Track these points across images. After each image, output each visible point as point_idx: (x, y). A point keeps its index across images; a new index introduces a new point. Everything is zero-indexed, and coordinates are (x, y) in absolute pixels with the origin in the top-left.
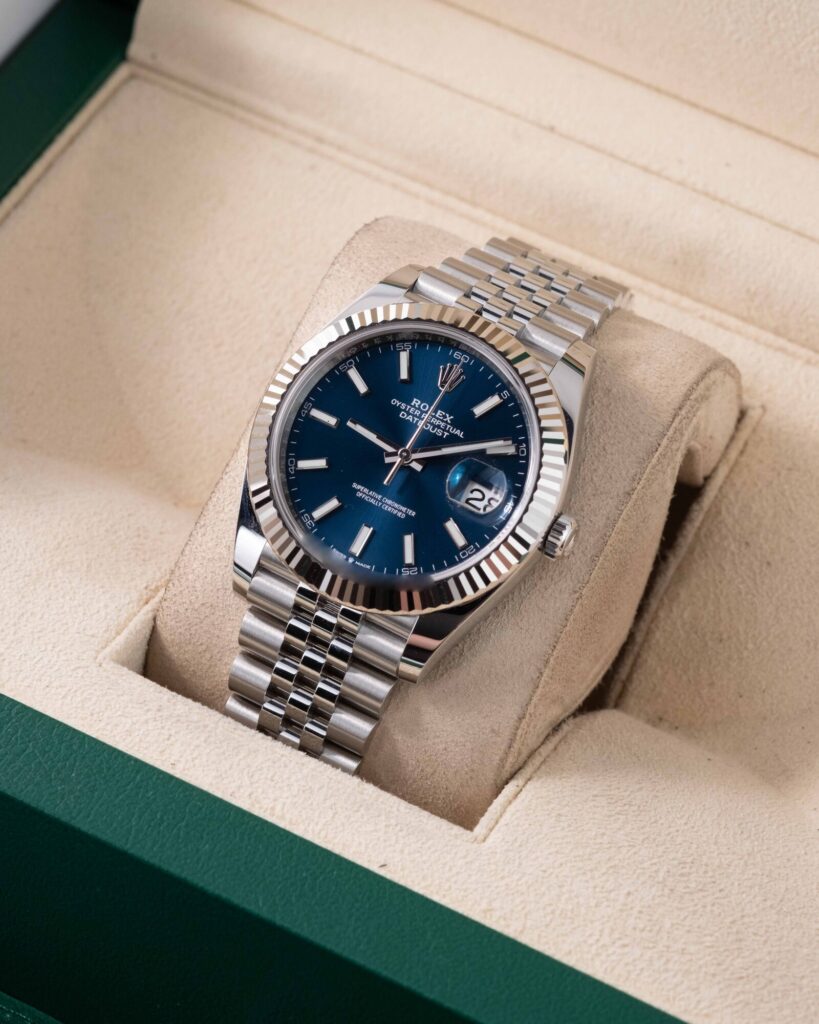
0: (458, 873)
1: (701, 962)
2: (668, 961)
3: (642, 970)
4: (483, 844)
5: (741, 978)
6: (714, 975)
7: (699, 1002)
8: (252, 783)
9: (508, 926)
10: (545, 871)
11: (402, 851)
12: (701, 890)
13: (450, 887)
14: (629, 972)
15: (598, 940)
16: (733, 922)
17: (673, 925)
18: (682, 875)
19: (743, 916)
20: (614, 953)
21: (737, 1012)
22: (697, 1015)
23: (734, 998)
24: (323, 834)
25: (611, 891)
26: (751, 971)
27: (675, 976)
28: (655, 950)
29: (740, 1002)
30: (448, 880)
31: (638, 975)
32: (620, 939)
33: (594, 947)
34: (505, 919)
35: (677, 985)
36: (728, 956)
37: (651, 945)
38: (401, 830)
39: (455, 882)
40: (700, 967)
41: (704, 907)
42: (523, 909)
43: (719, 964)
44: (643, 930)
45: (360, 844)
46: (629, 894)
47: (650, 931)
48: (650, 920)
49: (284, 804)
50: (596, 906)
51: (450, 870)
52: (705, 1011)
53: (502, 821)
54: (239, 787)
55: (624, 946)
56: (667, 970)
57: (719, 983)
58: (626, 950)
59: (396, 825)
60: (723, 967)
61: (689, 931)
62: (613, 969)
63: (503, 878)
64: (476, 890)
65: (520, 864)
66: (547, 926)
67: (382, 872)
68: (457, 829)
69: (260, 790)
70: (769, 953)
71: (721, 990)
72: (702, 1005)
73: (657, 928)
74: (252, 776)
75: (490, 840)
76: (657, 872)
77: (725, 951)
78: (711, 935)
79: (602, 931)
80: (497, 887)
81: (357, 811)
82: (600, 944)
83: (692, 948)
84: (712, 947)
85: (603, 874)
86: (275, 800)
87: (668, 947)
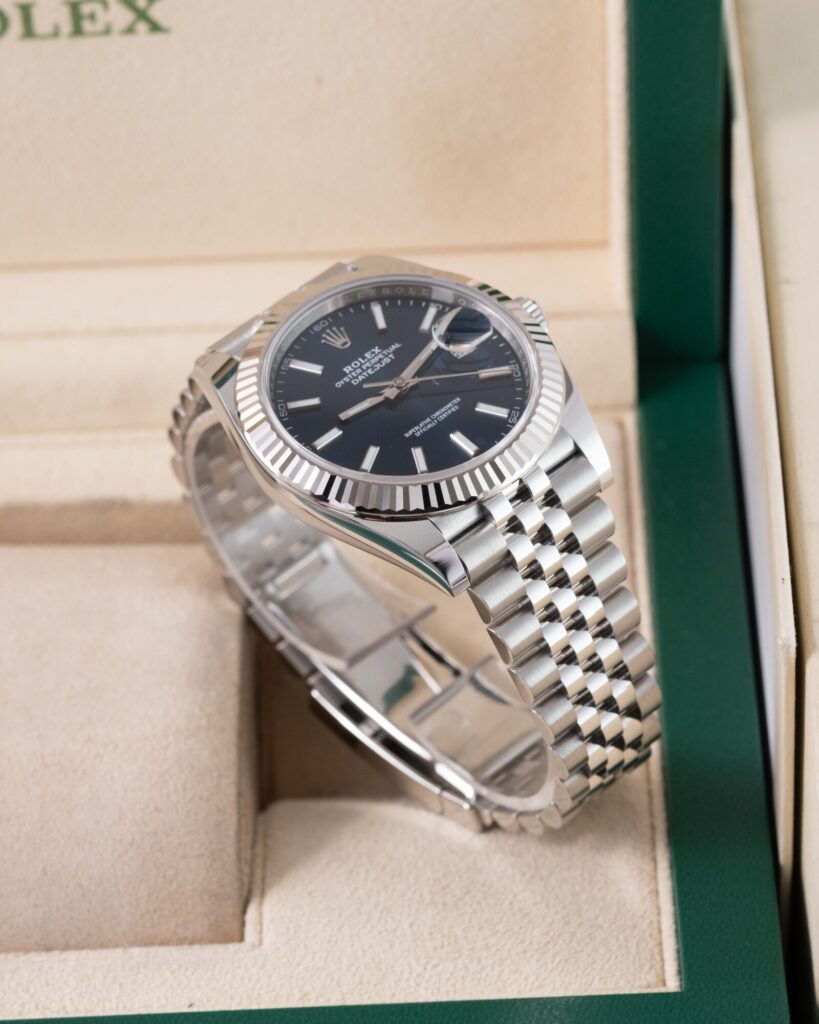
0: (258, 980)
1: (508, 947)
2: (479, 961)
3: (463, 978)
4: (263, 947)
5: (548, 943)
6: (524, 952)
7: (526, 979)
8: (32, 997)
9: (329, 1000)
10: (329, 942)
11: (199, 986)
12: (468, 893)
13: (259, 995)
14: (454, 985)
15: (410, 973)
16: (511, 903)
17: (464, 930)
18: (444, 889)
19: (515, 896)
20: (431, 977)
21: (561, 972)
22: (530, 990)
23: (552, 962)
24: (121, 1006)
25: (395, 930)
26: (552, 934)
27: (493, 969)
28: (464, 957)
29: (559, 962)
30: (253, 990)
31: (463, 983)
32: (427, 963)
33: (412, 981)
34: (322, 996)
35: (500, 975)
36: (525, 932)
37: (457, 955)
38: (187, 969)
39: (261, 988)
40: (509, 951)
41: (479, 903)
42: (332, 980)
43: (523, 942)
44: (442, 947)
45: (158, 998)
46: (411, 925)
47: (449, 944)
48: (443, 936)
49: (71, 999)
50: (391, 947)
51: (250, 981)
52: (536, 985)
53: (266, 921)
54: (23, 1005)
55: (436, 966)
56: (483, 968)
57: (532, 956)
58: (439, 969)
59: (180, 967)
60: (527, 942)
61: (480, 929)
62: (438, 989)
63: (298, 965)
64: (282, 985)
65: (305, 946)
66: (361, 983)
67: (194, 1009)
68: (232, 947)
69: (43, 999)
70: (557, 912)
71: (538, 961)
72: (531, 980)
73: (453, 939)
74: (28, 991)
75: (267, 941)
76: (421, 896)
77: (521, 928)
78: (501, 922)
79: (409, 964)
80: (299, 974)
81: (139, 973)
82: (414, 974)
83: (493, 941)
84: (507, 931)
85: (380, 919)
86: (61, 1000)
87: (472, 949)
